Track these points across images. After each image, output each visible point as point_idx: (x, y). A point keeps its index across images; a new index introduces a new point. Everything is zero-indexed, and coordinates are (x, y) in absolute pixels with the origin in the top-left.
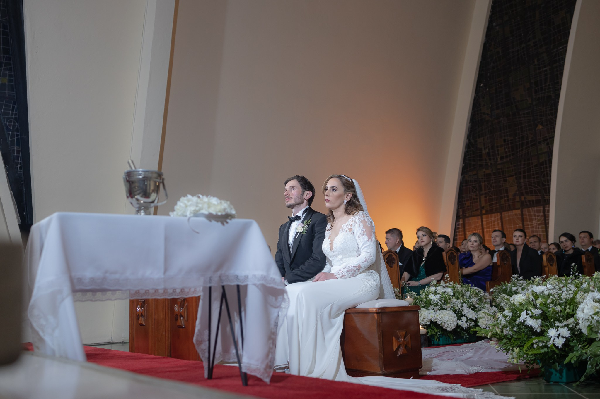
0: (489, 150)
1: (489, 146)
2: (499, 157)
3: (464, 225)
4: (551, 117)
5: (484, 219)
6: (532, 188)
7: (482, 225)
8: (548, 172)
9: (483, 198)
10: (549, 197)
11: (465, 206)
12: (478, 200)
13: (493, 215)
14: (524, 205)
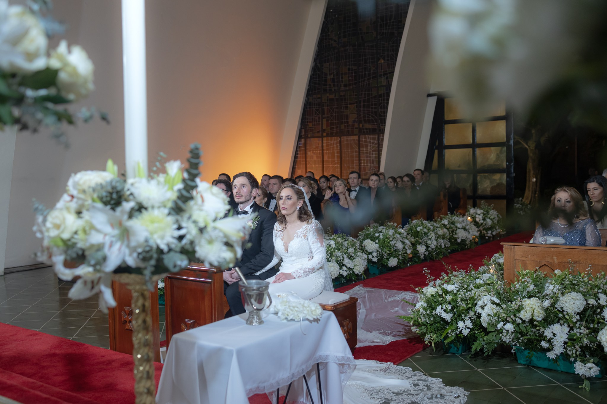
0: (334, 76)
1: (334, 73)
2: (343, 84)
3: (305, 145)
4: (392, 53)
5: (325, 142)
6: (370, 117)
7: (322, 146)
8: (385, 104)
9: (325, 121)
10: (385, 128)
11: (307, 127)
12: (321, 122)
13: (333, 138)
14: (362, 132)
